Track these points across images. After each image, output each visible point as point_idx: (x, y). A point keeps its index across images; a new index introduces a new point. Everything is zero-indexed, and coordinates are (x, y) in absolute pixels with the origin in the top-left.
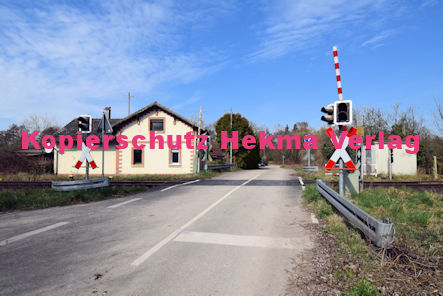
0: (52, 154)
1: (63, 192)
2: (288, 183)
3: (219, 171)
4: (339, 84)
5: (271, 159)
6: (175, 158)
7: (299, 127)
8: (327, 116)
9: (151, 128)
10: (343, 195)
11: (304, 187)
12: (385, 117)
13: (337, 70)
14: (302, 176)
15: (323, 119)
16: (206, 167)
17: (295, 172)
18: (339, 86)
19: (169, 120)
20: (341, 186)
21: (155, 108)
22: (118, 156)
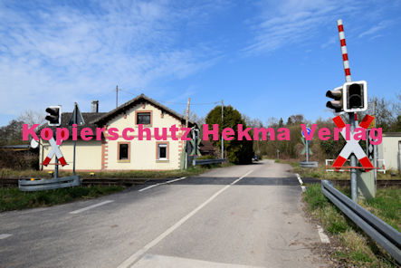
0: (37, 149)
1: (27, 192)
2: (285, 182)
3: (208, 166)
4: (347, 65)
5: (265, 154)
6: (163, 152)
7: (293, 121)
8: (334, 102)
9: (138, 122)
10: (357, 200)
11: (303, 187)
12: (389, 108)
13: (344, 48)
14: (301, 173)
15: (329, 105)
16: (194, 163)
17: (292, 168)
18: (347, 67)
19: (156, 113)
20: (354, 188)
21: (142, 101)
22: (104, 151)
